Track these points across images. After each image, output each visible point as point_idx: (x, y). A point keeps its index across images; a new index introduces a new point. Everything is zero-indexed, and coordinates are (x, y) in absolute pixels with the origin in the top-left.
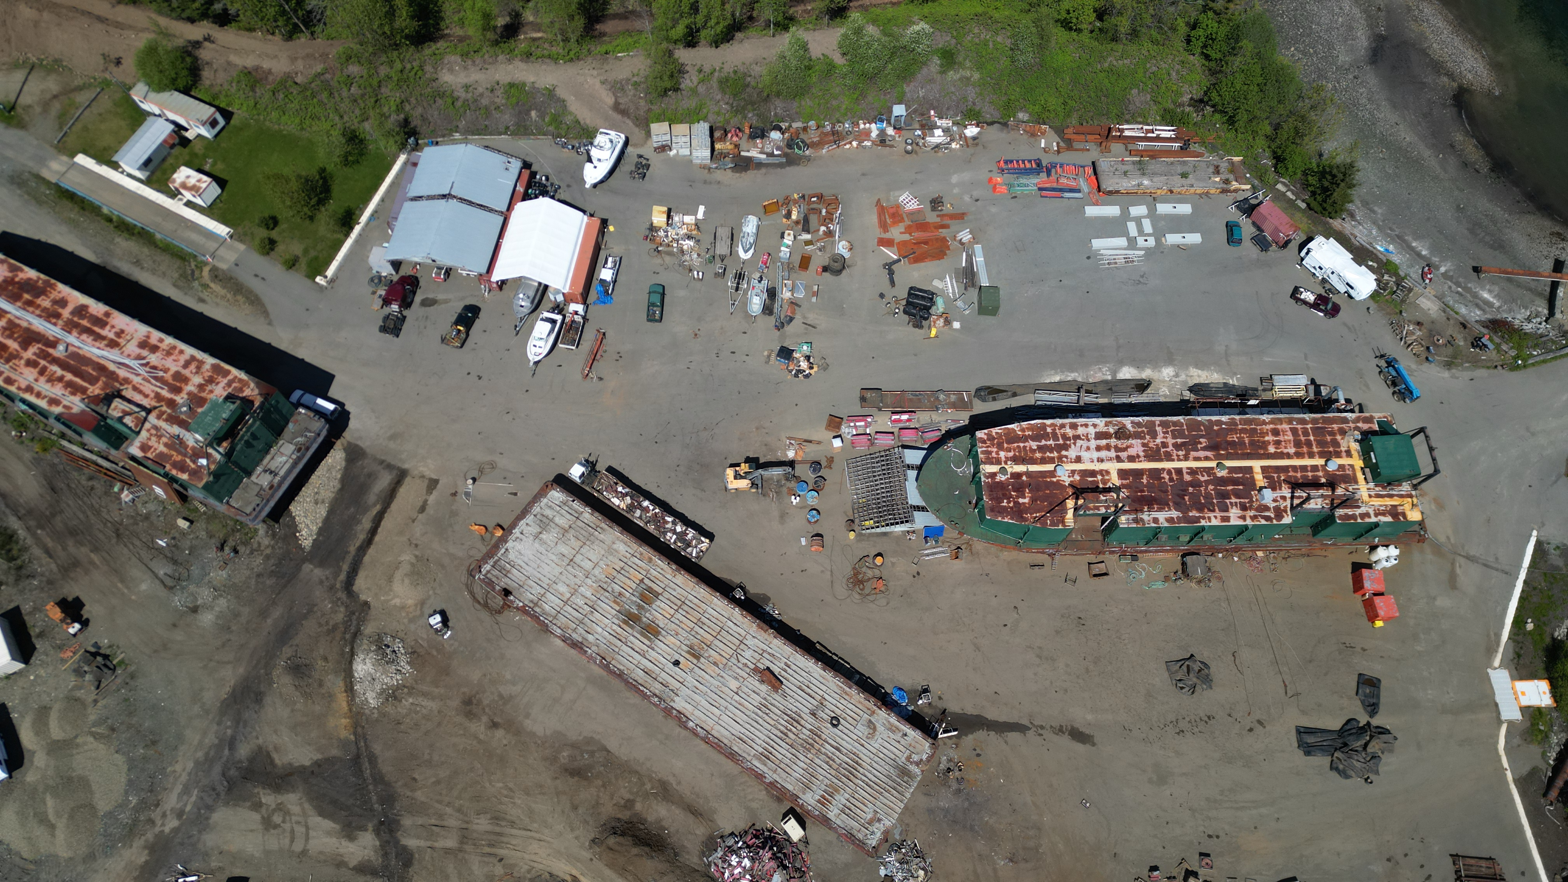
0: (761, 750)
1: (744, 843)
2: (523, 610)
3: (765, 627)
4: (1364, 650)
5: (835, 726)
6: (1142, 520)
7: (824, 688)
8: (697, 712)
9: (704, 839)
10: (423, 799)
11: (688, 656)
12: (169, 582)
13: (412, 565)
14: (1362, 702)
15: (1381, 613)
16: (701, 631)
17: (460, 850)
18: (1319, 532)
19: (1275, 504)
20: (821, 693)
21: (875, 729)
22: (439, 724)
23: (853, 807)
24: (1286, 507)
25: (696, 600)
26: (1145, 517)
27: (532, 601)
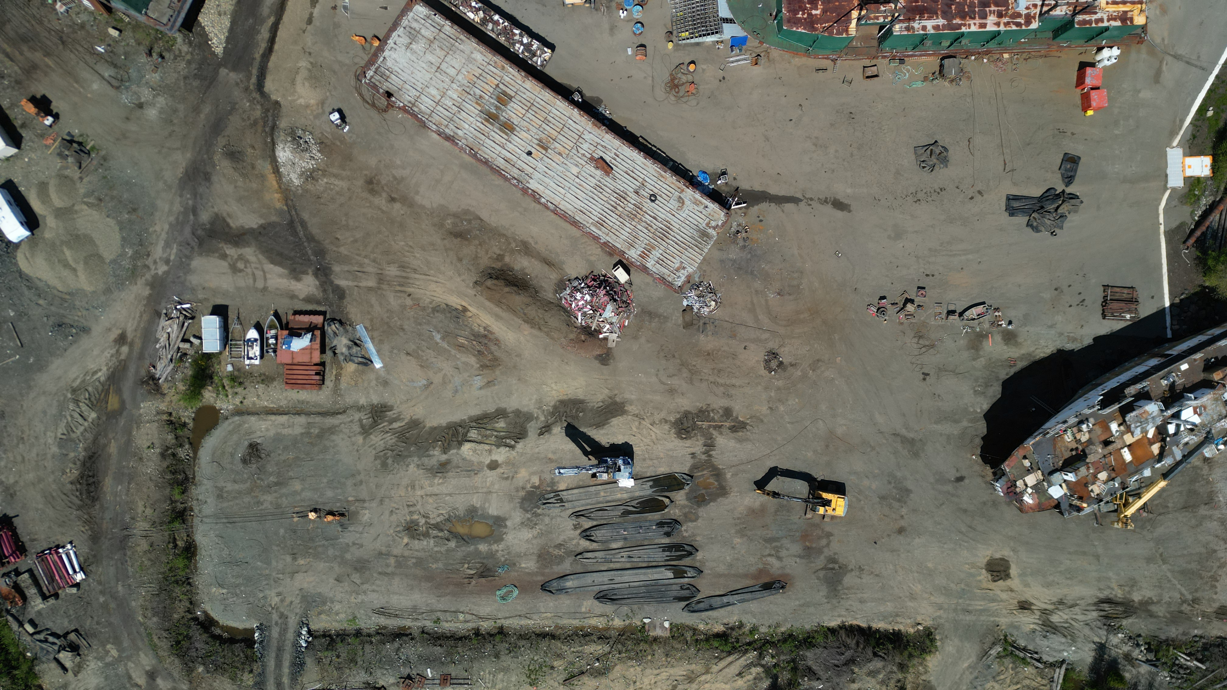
0: (597, 219)
1: (586, 284)
2: (404, 109)
3: (599, 124)
4: (1073, 134)
5: (653, 201)
6: (913, 28)
7: (645, 172)
8: (547, 191)
9: (556, 281)
10: (346, 253)
11: (538, 148)
12: (115, 83)
13: (309, 70)
14: (1062, 175)
15: (1094, 104)
16: (548, 128)
17: (379, 288)
18: (1059, 35)
19: (1027, 11)
20: (642, 176)
21: (683, 203)
22: (350, 198)
23: (665, 260)
24: (1035, 14)
25: (542, 103)
26: (916, 25)
27: (410, 102)
